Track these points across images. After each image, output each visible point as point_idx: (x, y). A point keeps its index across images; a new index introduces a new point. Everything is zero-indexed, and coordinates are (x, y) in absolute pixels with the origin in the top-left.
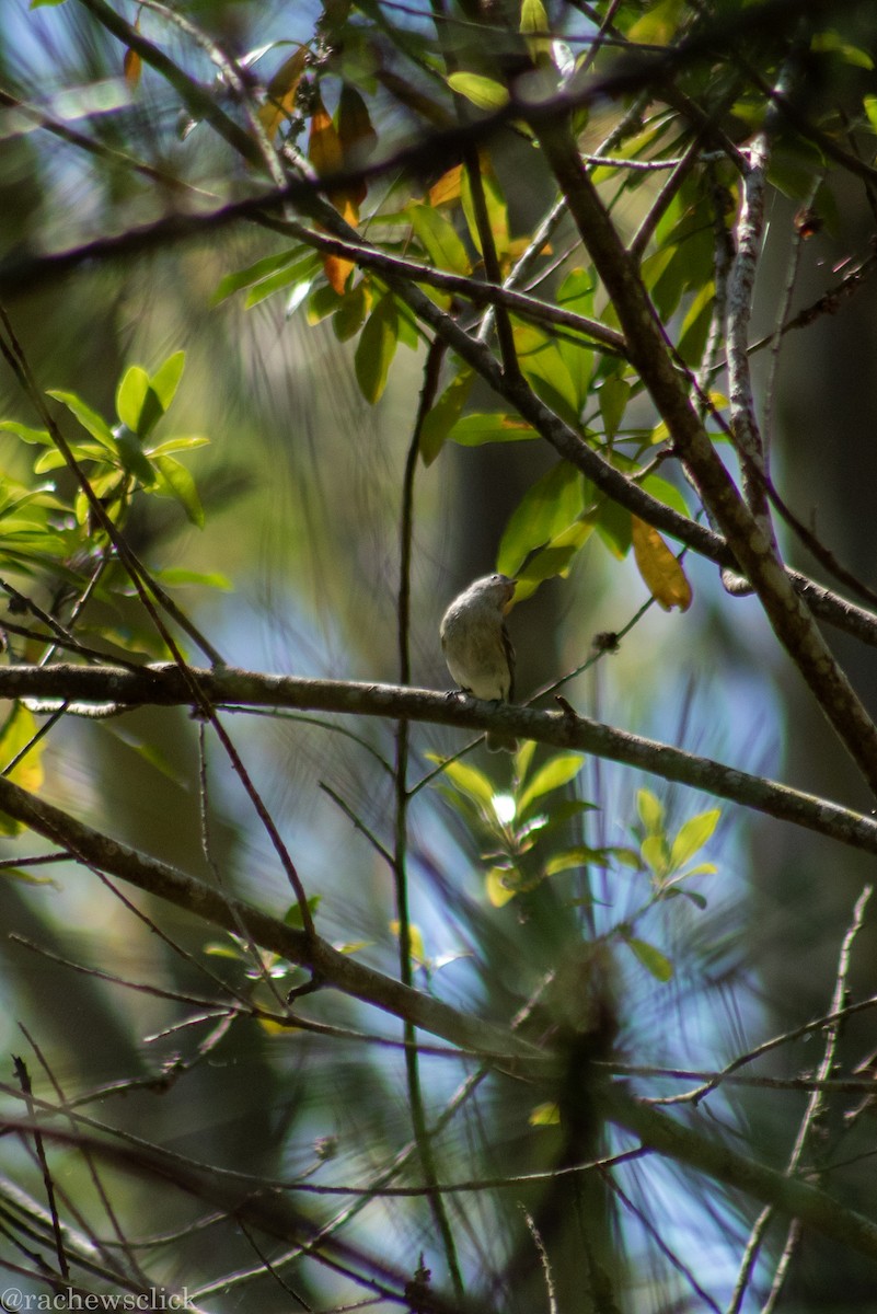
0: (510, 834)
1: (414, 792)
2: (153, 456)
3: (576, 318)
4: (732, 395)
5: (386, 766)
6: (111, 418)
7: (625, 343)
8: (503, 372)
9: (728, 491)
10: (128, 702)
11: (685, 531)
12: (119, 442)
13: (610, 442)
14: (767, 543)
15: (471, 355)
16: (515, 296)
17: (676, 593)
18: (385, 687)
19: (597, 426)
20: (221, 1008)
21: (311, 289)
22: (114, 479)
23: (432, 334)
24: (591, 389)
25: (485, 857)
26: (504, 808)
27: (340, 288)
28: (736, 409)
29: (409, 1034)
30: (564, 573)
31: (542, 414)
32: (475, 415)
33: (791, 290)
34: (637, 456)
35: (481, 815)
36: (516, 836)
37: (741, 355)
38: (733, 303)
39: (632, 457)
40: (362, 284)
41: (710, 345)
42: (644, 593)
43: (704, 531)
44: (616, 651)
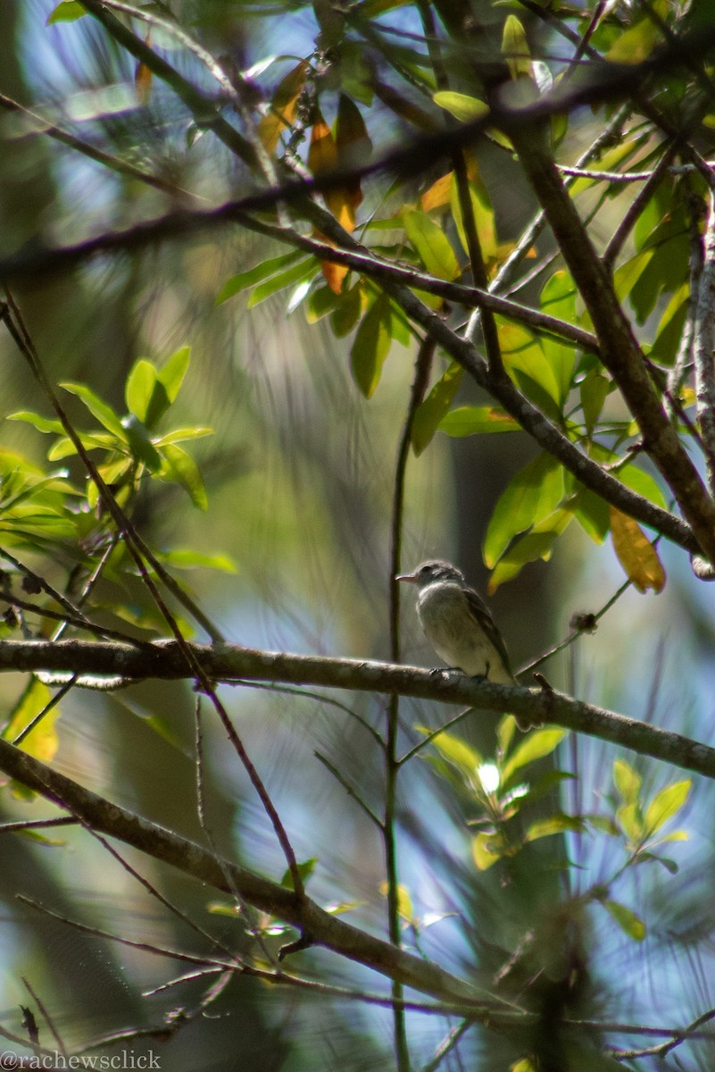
0: (493, 802)
1: (403, 761)
2: (160, 445)
4: (699, 393)
5: (378, 737)
6: (121, 409)
7: (598, 344)
8: (488, 369)
9: (693, 484)
10: (133, 676)
11: (657, 520)
12: (128, 432)
13: (590, 431)
15: (458, 351)
16: (496, 300)
17: (651, 576)
18: (374, 664)
19: (576, 420)
20: (214, 965)
21: (309, 291)
22: (122, 467)
23: (423, 333)
24: (573, 385)
25: (471, 823)
26: (489, 777)
27: (337, 288)
28: (702, 406)
29: (397, 991)
30: (546, 557)
31: (524, 409)
32: (464, 408)
34: (614, 449)
35: (467, 784)
36: (500, 803)
37: (708, 357)
38: (700, 307)
39: (610, 448)
40: (358, 285)
41: (684, 344)
42: (622, 576)
43: (675, 520)
44: (594, 631)
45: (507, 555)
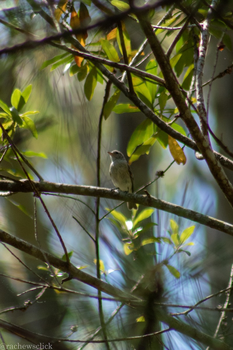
0: (131, 233)
1: (101, 219)
2: (22, 117)
3: (150, 75)
4: (197, 99)
5: (93, 212)
6: (10, 105)
7: (165, 83)
8: (129, 91)
9: (196, 128)
10: (14, 191)
11: (184, 140)
12: (12, 112)
13: (162, 112)
14: (208, 144)
15: (119, 86)
16: (132, 68)
17: (181, 159)
18: (92, 187)
20: (40, 285)
21: (71, 65)
22: (10, 123)
23: (107, 79)
24: (156, 97)
25: (124, 239)
26: (129, 225)
27: (79, 65)
28: (198, 103)
29: (99, 293)
30: (148, 153)
31: (141, 104)
32: (121, 104)
35: (122, 227)
36: (133, 233)
37: (200, 87)
38: (198, 71)
39: (168, 118)
40: (86, 64)
41: (192, 83)
42: (172, 159)
43: (190, 140)
44: (163, 177)
45: (135, 152)
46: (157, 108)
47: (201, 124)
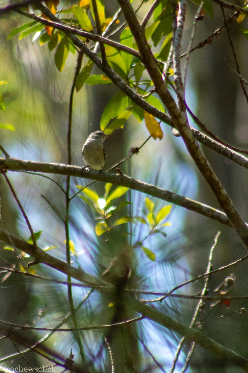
0: (103, 212)
1: (72, 198)
3: (124, 46)
4: (174, 72)
5: (63, 190)
7: (140, 55)
8: (102, 63)
9: (172, 104)
11: (160, 115)
13: (137, 83)
14: (185, 121)
15: (92, 56)
16: (104, 39)
17: (158, 134)
18: (62, 165)
21: (40, 34)
23: (79, 50)
24: (132, 67)
25: (96, 219)
26: (101, 203)
27: (50, 33)
28: (176, 77)
29: (69, 279)
30: (122, 127)
31: (114, 77)
32: (94, 75)
33: (193, 39)
34: (146, 90)
36: (105, 213)
37: (178, 59)
38: (175, 42)
39: (144, 90)
40: (57, 32)
41: (170, 54)
42: (148, 134)
43: (166, 115)
44: (138, 154)
45: (107, 127)
46: (133, 79)
47: (178, 99)
